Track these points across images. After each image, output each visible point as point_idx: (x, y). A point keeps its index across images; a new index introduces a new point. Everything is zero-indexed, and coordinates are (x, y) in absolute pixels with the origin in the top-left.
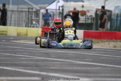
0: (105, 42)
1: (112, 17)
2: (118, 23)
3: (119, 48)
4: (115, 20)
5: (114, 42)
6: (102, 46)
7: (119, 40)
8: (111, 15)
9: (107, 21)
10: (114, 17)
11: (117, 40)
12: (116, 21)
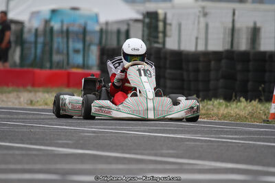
0: (9, 92)
1: (26, 35)
2: (39, 51)
3: (40, 105)
4: (30, 43)
5: (30, 92)
6: (3, 101)
7: (41, 89)
8: (21, 31)
9: (13, 45)
10: (28, 37)
11: (36, 89)
12: (33, 45)
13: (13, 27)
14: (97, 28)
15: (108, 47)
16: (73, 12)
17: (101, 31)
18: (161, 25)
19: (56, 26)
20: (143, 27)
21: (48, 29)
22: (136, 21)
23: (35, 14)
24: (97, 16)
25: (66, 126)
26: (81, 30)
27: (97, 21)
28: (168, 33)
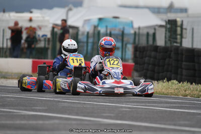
1: (80, 37)
2: (90, 48)
4: (83, 42)
8: (77, 34)
12: (85, 44)
13: (71, 31)
14: (132, 32)
15: (140, 45)
16: (114, 20)
17: (135, 33)
18: (179, 29)
19: (102, 30)
20: (166, 31)
21: (96, 32)
22: (161, 26)
23: (87, 21)
24: (132, 22)
25: (109, 103)
26: (121, 33)
27: (132, 27)
28: (184, 35)
